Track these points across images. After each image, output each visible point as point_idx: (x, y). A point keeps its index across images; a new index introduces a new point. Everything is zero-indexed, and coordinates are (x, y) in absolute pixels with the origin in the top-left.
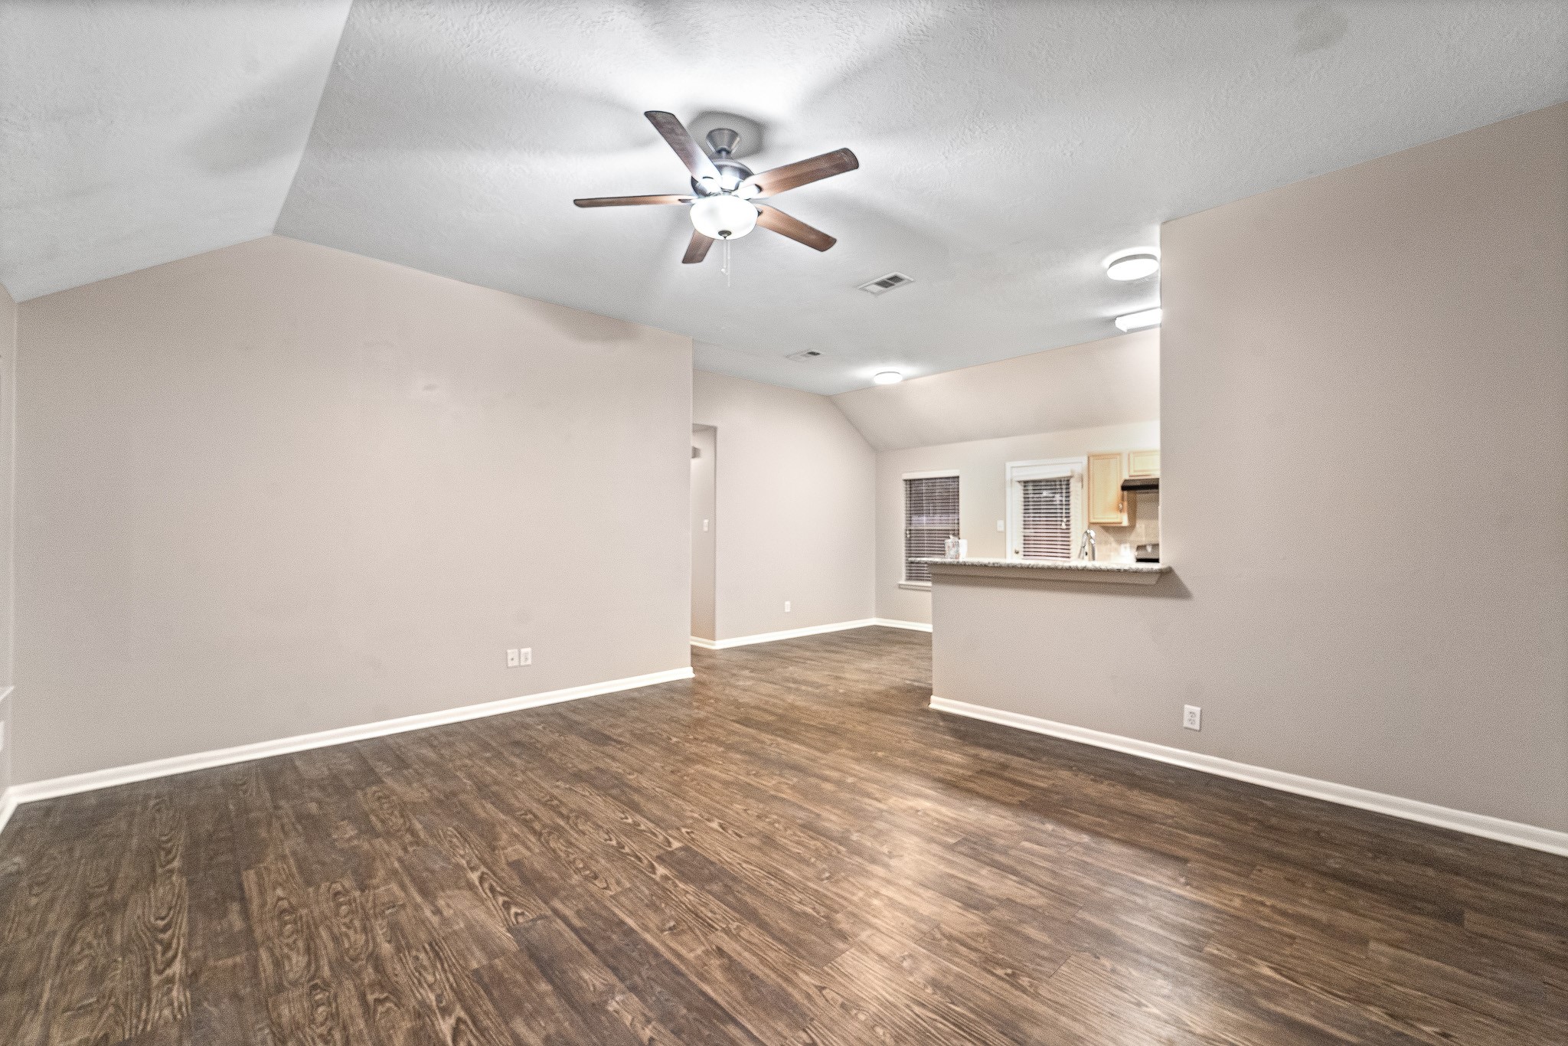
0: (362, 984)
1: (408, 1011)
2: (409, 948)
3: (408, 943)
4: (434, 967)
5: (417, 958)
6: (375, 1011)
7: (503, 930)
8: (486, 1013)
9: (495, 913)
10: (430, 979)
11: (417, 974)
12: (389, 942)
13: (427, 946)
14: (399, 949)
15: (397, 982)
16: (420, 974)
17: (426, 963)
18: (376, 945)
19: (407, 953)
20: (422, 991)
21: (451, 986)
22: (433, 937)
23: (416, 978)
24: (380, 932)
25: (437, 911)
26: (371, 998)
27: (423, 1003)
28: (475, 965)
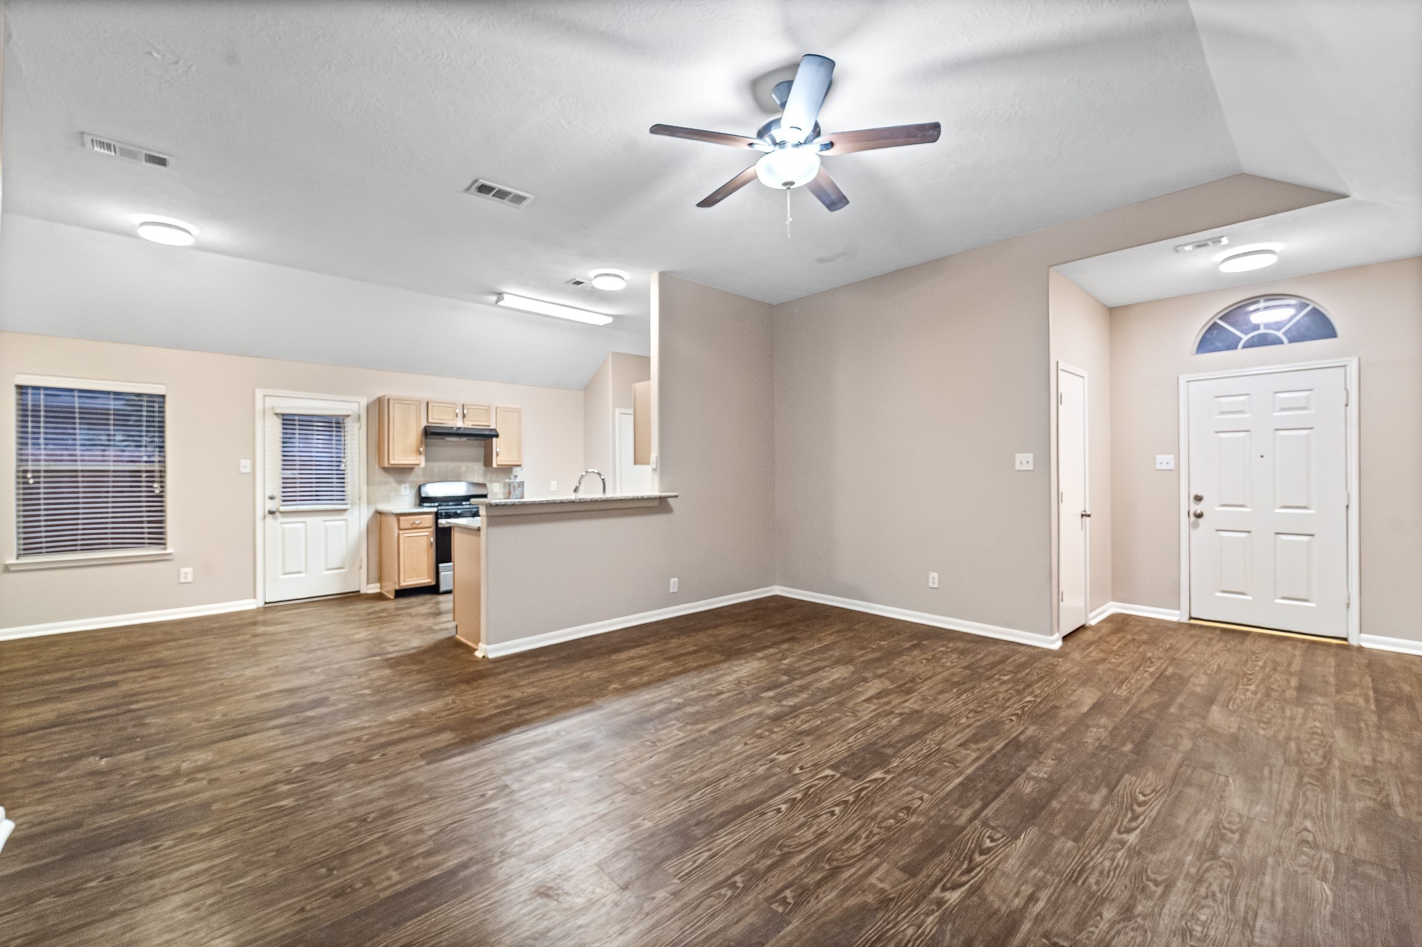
0: (1156, 905)
1: (1143, 862)
2: (1091, 895)
3: (1090, 898)
4: (1094, 868)
5: (1098, 883)
6: (1164, 881)
7: (1019, 842)
8: (1102, 823)
9: (1002, 855)
10: (1107, 863)
11: (1112, 873)
12: (1100, 915)
13: (1080, 883)
14: (1102, 901)
15: (1131, 882)
16: (1109, 872)
17: (1096, 874)
18: (1113, 924)
19: (1099, 893)
20: (1121, 863)
21: (1101, 848)
22: (1067, 884)
23: (1114, 873)
24: (1097, 931)
25: (1032, 899)
26: (1159, 890)
27: (1129, 856)
28: (1070, 844)
